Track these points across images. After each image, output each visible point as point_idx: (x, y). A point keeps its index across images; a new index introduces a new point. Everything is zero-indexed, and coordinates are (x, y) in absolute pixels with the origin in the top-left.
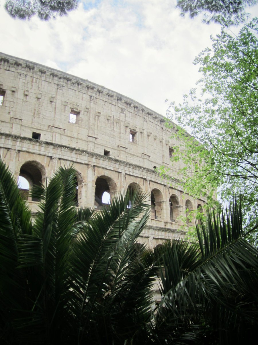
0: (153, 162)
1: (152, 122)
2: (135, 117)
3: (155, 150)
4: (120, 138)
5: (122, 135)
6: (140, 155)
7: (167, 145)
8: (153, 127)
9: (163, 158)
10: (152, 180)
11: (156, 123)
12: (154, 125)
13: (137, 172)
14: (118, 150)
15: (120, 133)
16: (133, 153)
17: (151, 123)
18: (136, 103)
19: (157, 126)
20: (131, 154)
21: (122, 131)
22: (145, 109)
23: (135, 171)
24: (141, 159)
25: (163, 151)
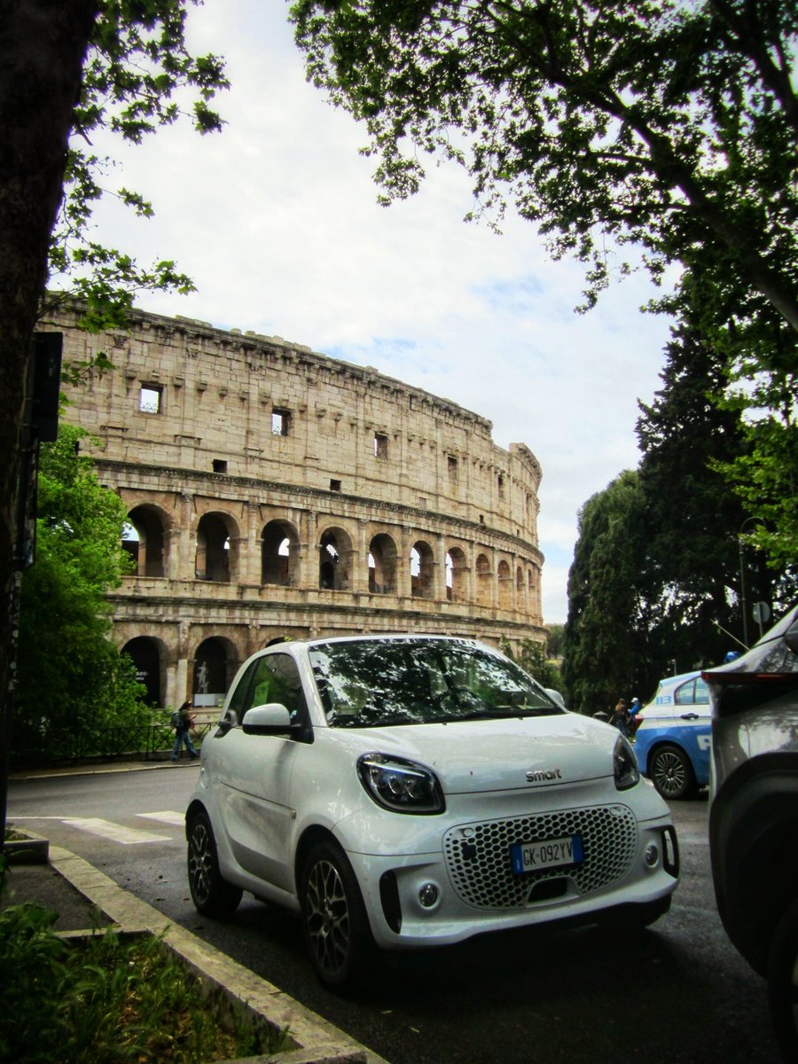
0: (210, 451)
1: (217, 356)
2: (161, 352)
3: (220, 423)
4: (110, 406)
5: (115, 400)
6: (170, 440)
7: (264, 403)
8: (217, 368)
9: (247, 437)
10: (200, 493)
11: (230, 354)
12: (219, 361)
13: (152, 482)
14: (101, 436)
15: (110, 396)
16: (147, 438)
17: (211, 359)
18: (156, 319)
19: (234, 362)
20: (138, 440)
21: (115, 391)
22: (188, 329)
23: (146, 479)
24: (172, 450)
25: (248, 419)
